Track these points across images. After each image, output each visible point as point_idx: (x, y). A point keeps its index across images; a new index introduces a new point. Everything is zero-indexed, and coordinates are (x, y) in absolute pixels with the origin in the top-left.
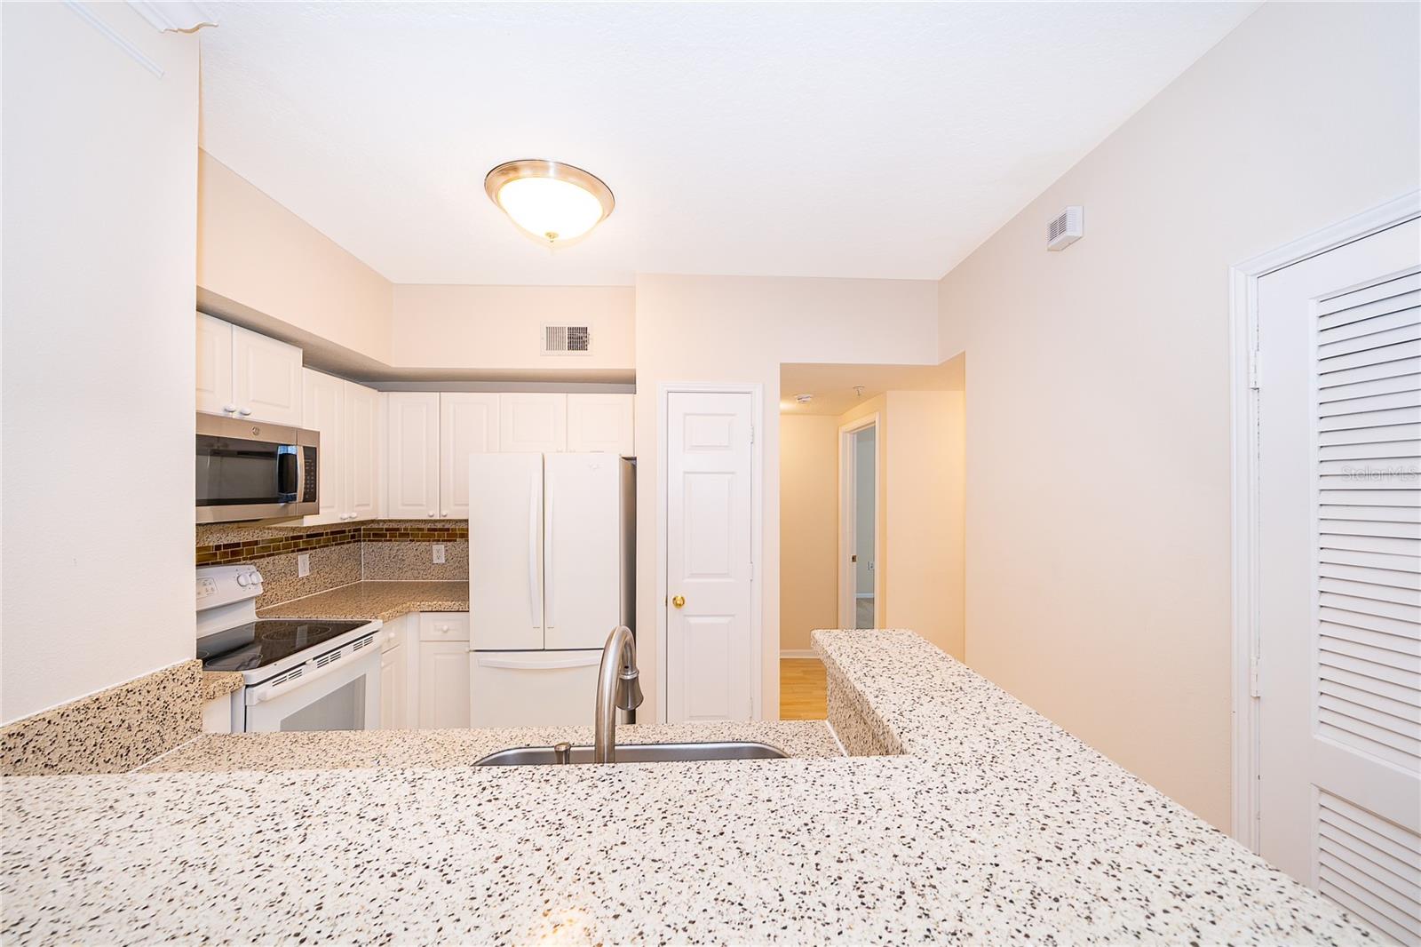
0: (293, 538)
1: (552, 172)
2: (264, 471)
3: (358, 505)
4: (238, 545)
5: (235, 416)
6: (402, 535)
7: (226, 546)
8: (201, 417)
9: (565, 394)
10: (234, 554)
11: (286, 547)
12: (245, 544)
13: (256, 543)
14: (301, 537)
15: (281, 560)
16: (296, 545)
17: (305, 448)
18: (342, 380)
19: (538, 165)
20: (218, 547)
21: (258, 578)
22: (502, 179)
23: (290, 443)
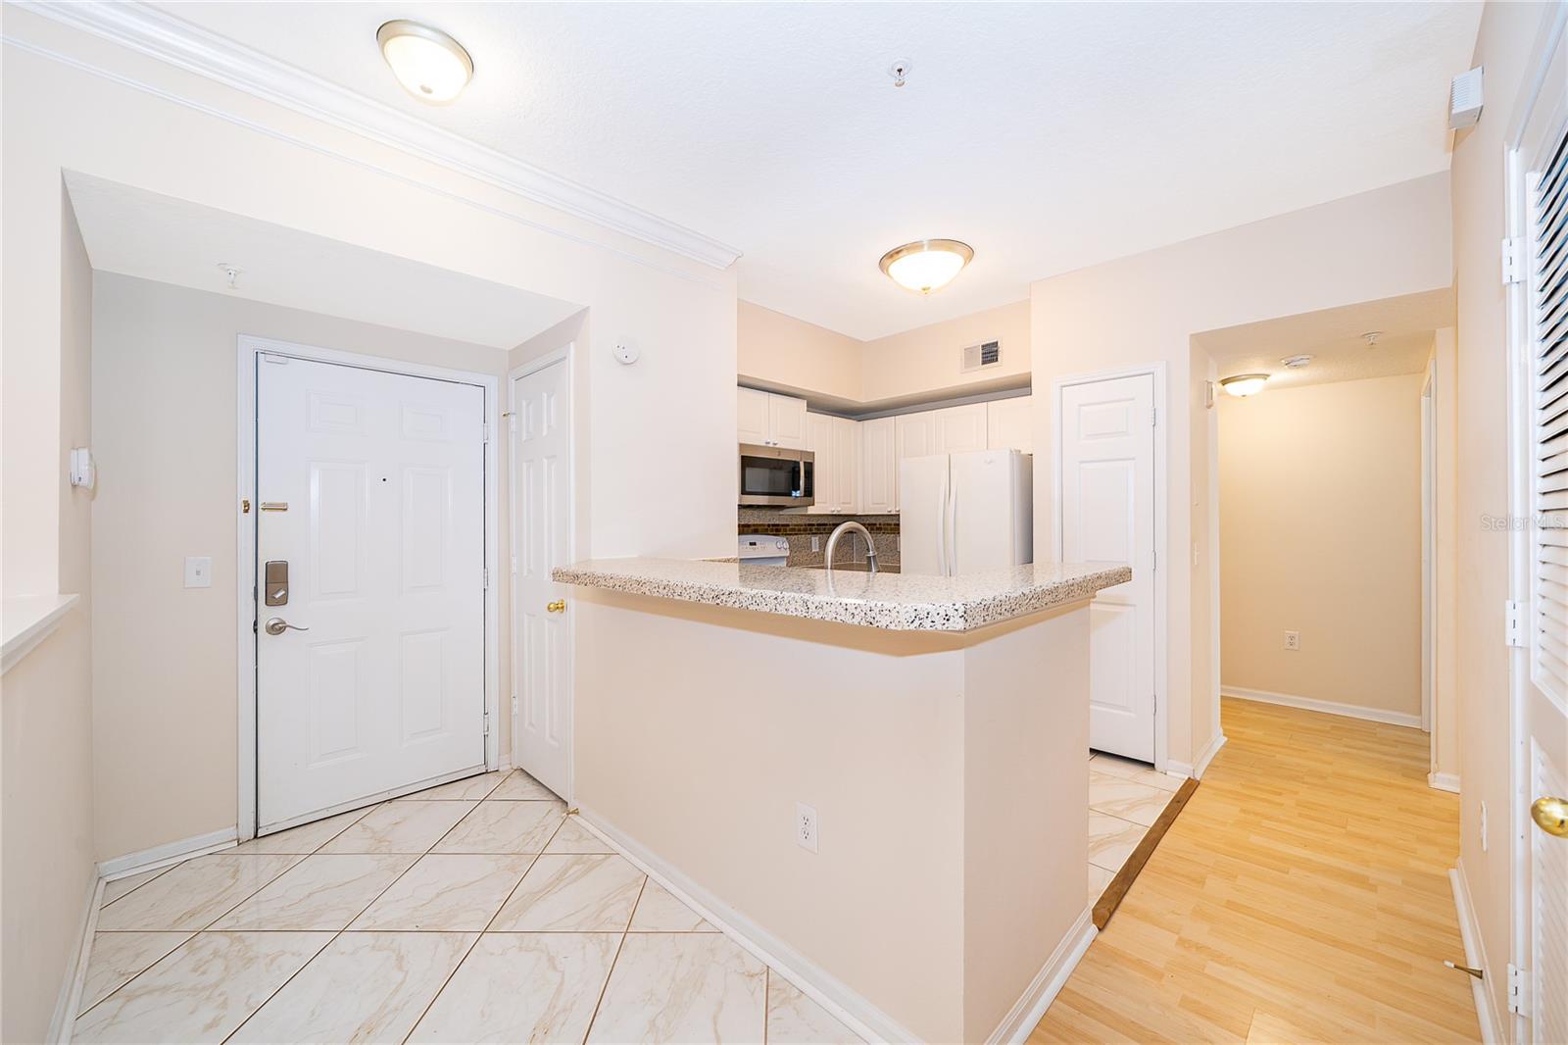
0: (809, 525)
1: (926, 248)
2: (782, 476)
3: (843, 503)
4: (778, 525)
5: (771, 445)
6: (878, 529)
7: (773, 525)
8: (742, 446)
9: (985, 404)
10: (777, 530)
11: (805, 530)
12: (783, 525)
13: (788, 525)
14: (813, 525)
15: (802, 538)
16: (811, 530)
17: (805, 463)
18: (830, 417)
19: (915, 246)
20: (769, 525)
21: (786, 545)
22: (890, 260)
23: (798, 460)
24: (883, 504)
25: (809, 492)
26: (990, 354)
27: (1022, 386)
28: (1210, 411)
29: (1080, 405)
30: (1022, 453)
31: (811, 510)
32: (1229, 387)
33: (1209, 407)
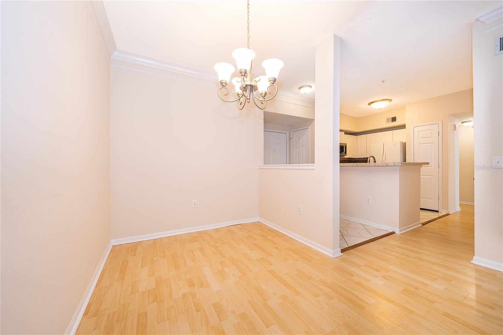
9: (392, 131)
17: (345, 146)
18: (349, 135)
23: (343, 145)
24: (363, 155)
25: (346, 153)
26: (394, 119)
27: (403, 127)
28: (455, 131)
29: (419, 131)
30: (403, 142)
31: (345, 157)
32: (464, 124)
33: (455, 130)
